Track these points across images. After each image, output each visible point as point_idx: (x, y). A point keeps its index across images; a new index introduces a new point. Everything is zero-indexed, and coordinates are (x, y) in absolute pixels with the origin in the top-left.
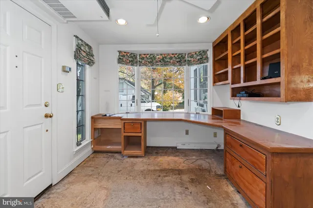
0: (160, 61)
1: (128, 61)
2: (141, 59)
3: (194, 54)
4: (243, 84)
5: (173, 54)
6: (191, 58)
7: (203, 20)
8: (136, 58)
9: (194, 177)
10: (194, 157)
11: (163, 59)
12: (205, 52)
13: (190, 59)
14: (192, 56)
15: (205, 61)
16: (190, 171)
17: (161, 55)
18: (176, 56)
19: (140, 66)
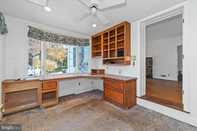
0: (62, 40)
1: (37, 36)
2: (48, 36)
3: (82, 40)
4: (109, 58)
5: (70, 38)
7: (95, 26)
8: (43, 35)
9: (92, 104)
10: (86, 96)
11: (64, 39)
12: (88, 40)
13: (80, 42)
14: (81, 41)
15: (88, 45)
16: (89, 102)
17: (63, 36)
18: (72, 39)
19: (46, 41)
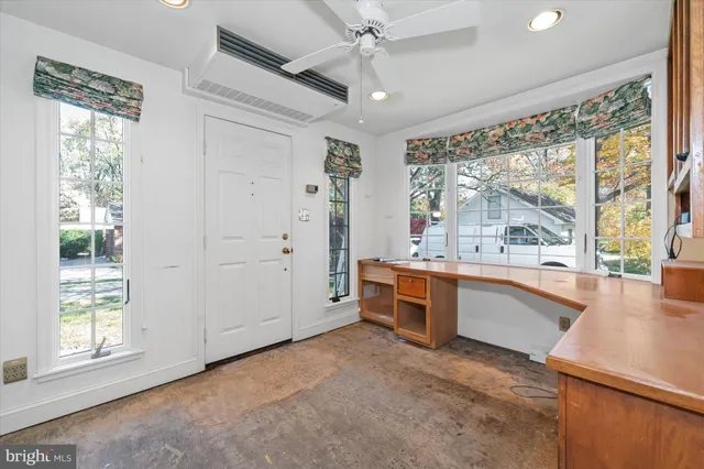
0: (498, 142)
2: (454, 146)
3: (600, 99)
6: (589, 113)
8: (443, 146)
11: (505, 135)
12: (636, 85)
13: (586, 118)
14: (593, 109)
17: (501, 126)
18: (543, 119)
19: (451, 161)
